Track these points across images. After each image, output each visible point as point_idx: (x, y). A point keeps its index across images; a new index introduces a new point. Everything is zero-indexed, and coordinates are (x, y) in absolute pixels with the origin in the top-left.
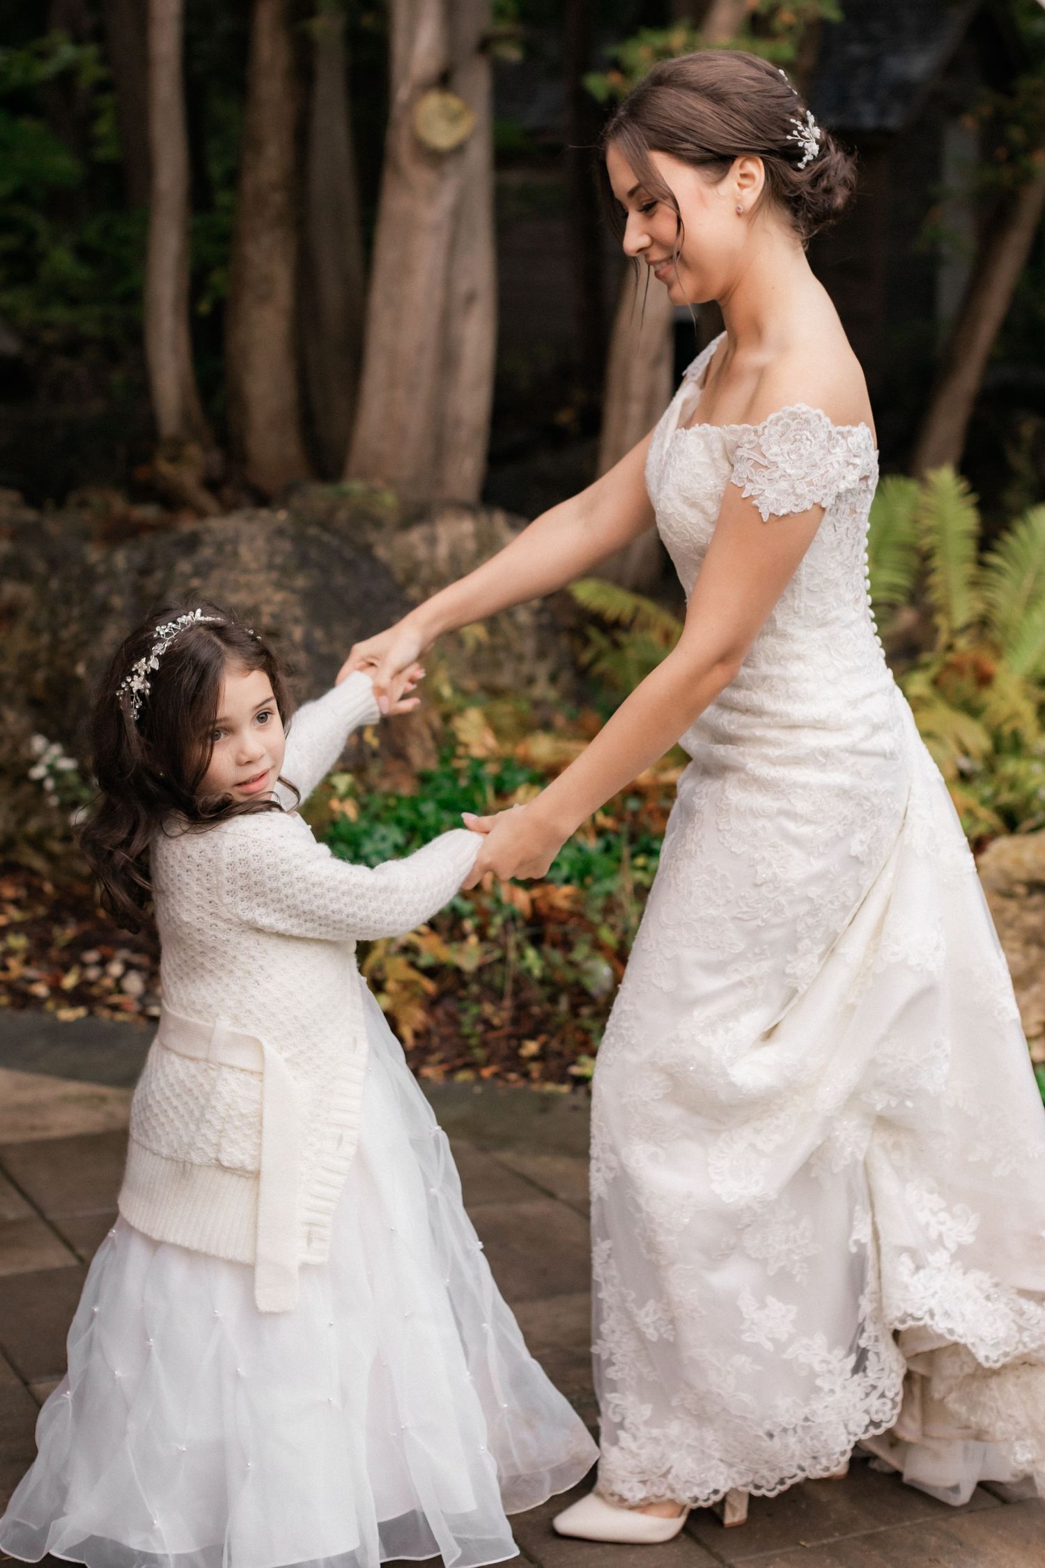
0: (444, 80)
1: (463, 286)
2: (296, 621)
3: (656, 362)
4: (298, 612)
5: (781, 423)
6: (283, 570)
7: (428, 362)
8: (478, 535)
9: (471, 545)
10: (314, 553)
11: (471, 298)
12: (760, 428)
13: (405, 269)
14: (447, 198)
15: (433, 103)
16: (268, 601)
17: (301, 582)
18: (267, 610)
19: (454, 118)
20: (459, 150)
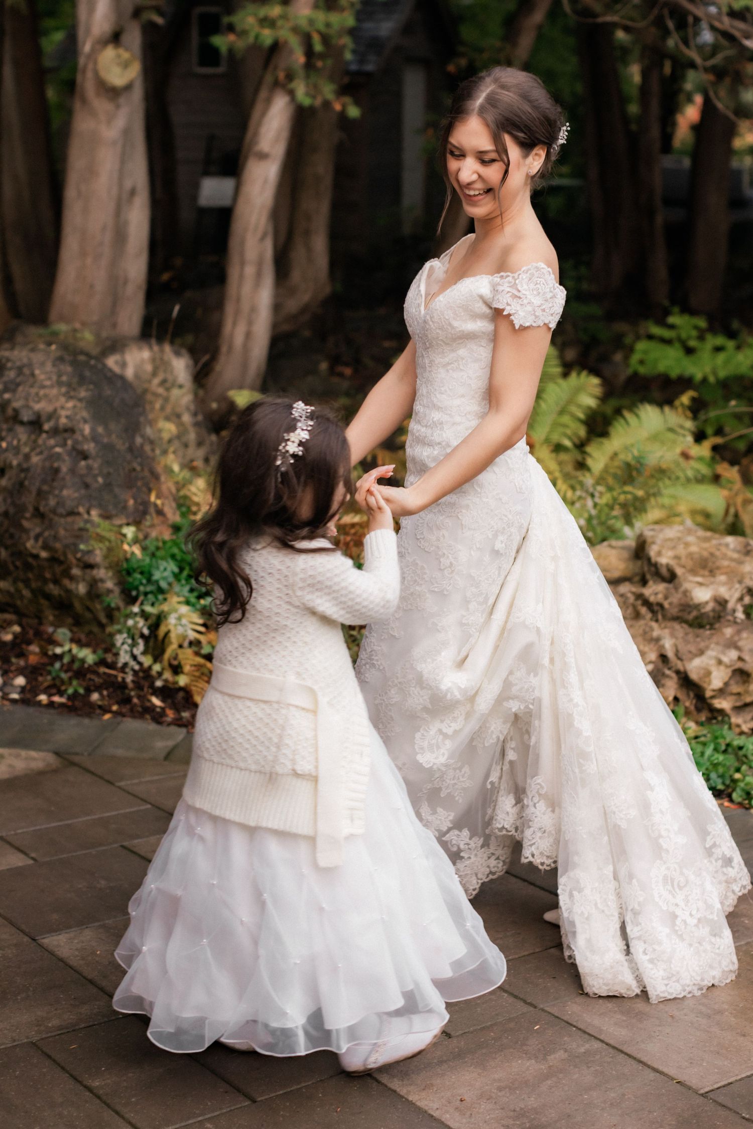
0: (116, 38)
1: (128, 184)
2: (85, 421)
3: (262, 239)
4: (85, 414)
5: (530, 272)
6: (69, 385)
7: (108, 237)
8: (153, 360)
9: (149, 368)
10: (87, 373)
11: (133, 192)
12: (516, 275)
13: (91, 171)
14: (120, 122)
15: (109, 53)
16: (63, 408)
17: (83, 394)
18: (63, 413)
19: (126, 65)
20: (128, 87)
